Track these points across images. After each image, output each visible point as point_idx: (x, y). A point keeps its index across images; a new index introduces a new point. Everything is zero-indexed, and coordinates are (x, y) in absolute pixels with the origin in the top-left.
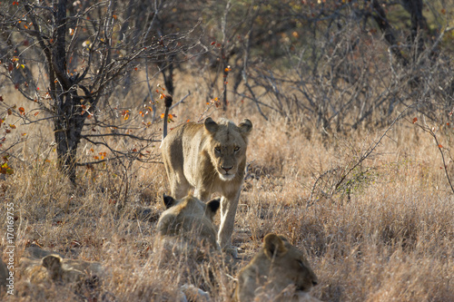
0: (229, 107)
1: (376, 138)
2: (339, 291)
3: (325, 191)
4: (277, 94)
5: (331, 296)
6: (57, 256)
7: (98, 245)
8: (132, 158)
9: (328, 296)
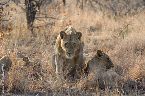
0: (84, 8)
1: (132, 18)
2: (121, 68)
3: (116, 36)
4: (100, 4)
5: (118, 70)
6: (27, 57)
7: (41, 53)
8: (52, 25)
9: (117, 70)
